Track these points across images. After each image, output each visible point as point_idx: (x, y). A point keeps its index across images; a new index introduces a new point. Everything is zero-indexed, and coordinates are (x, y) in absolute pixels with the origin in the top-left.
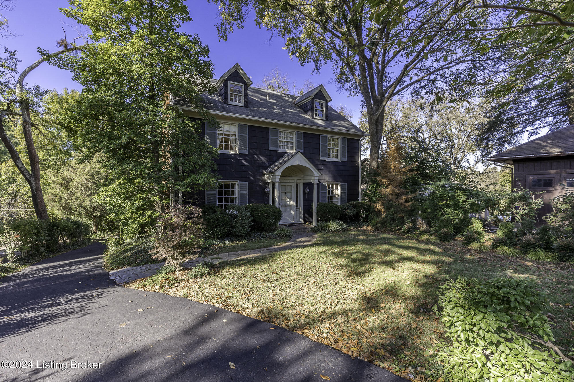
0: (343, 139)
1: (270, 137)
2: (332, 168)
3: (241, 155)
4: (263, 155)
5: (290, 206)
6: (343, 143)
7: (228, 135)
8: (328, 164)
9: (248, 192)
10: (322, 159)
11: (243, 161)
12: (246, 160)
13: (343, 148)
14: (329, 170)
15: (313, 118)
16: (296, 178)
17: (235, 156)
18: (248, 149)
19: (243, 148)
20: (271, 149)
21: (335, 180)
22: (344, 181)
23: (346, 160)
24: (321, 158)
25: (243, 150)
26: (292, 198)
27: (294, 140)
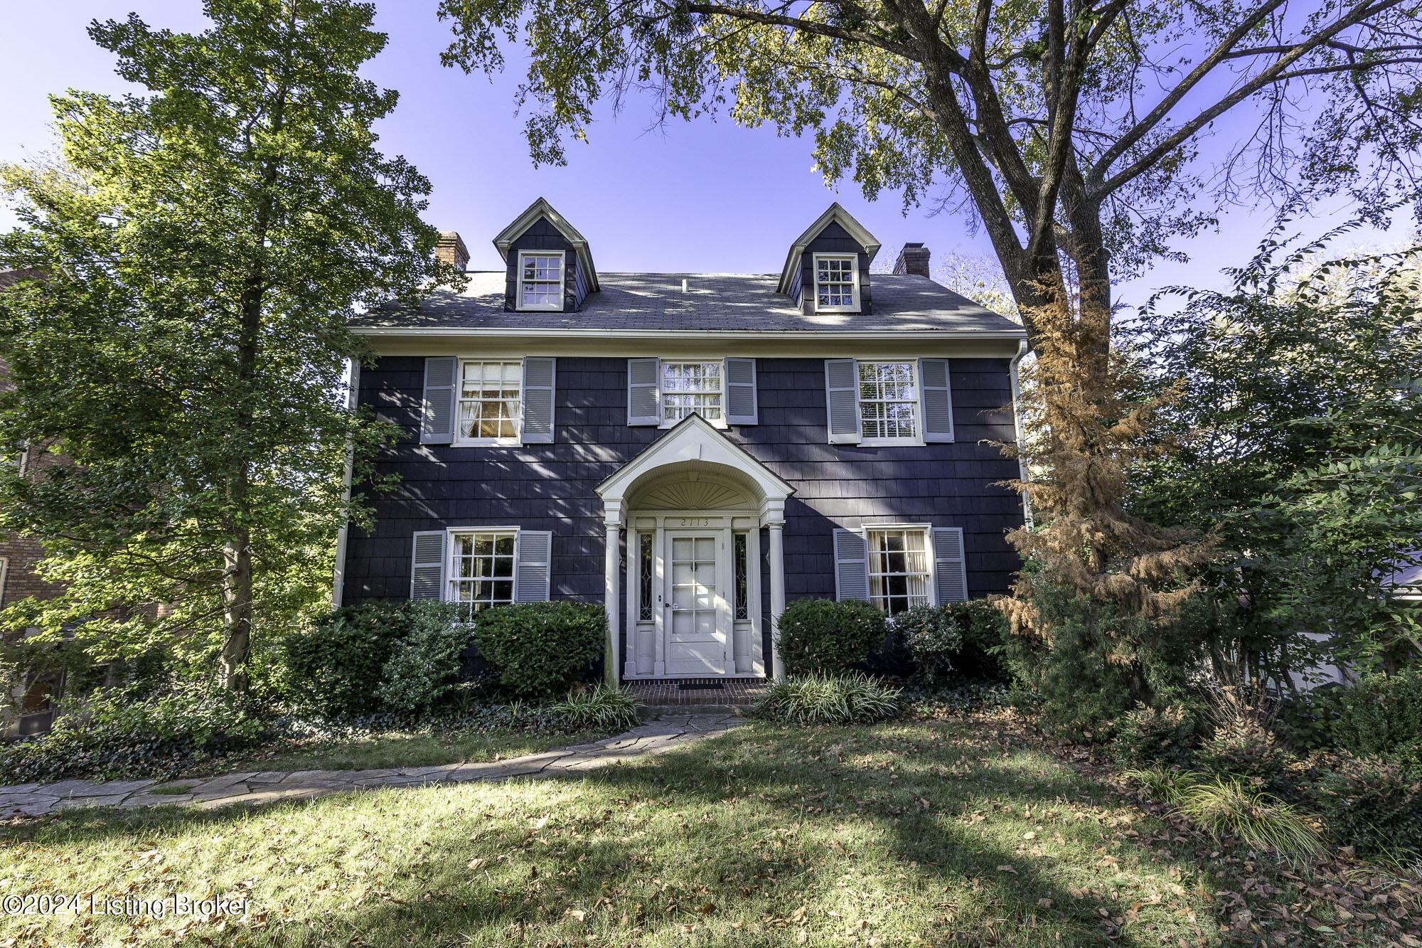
0: (926, 367)
1: (630, 386)
2: (887, 469)
3: (528, 448)
4: (602, 444)
5: (712, 612)
6: (927, 379)
7: (495, 394)
8: (869, 457)
9: (548, 564)
10: (837, 442)
11: (536, 467)
12: (546, 463)
13: (928, 397)
14: (875, 480)
15: (808, 311)
16: (728, 514)
17: (509, 456)
18: (552, 426)
19: (537, 426)
20: (632, 421)
21: (908, 517)
22: (943, 517)
23: (949, 437)
24: (832, 438)
25: (536, 431)
26: (719, 587)
27: (723, 389)
